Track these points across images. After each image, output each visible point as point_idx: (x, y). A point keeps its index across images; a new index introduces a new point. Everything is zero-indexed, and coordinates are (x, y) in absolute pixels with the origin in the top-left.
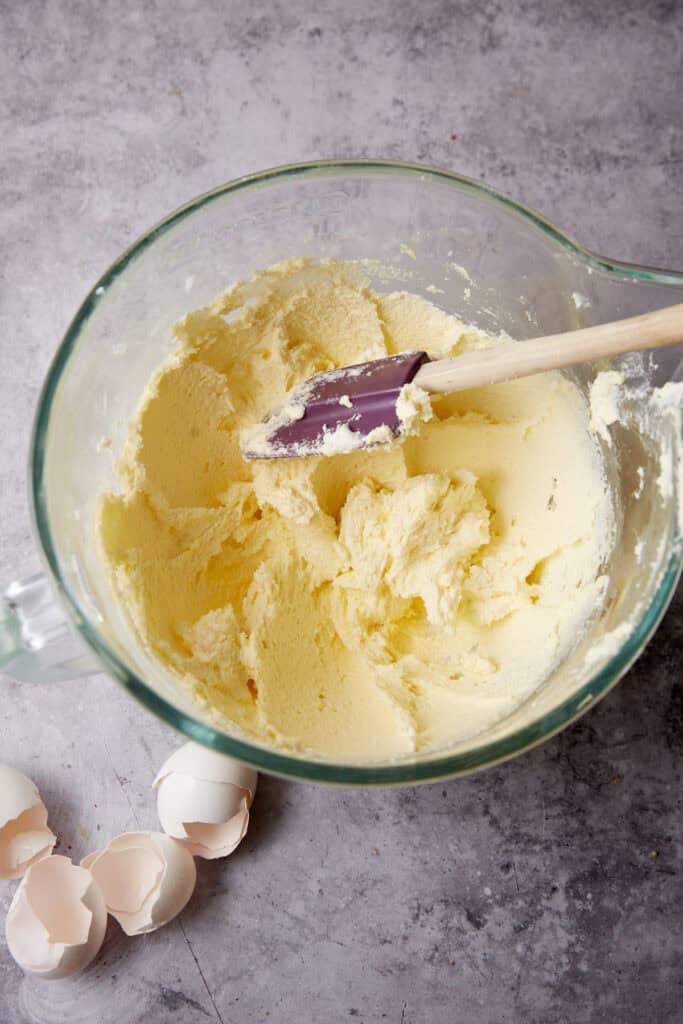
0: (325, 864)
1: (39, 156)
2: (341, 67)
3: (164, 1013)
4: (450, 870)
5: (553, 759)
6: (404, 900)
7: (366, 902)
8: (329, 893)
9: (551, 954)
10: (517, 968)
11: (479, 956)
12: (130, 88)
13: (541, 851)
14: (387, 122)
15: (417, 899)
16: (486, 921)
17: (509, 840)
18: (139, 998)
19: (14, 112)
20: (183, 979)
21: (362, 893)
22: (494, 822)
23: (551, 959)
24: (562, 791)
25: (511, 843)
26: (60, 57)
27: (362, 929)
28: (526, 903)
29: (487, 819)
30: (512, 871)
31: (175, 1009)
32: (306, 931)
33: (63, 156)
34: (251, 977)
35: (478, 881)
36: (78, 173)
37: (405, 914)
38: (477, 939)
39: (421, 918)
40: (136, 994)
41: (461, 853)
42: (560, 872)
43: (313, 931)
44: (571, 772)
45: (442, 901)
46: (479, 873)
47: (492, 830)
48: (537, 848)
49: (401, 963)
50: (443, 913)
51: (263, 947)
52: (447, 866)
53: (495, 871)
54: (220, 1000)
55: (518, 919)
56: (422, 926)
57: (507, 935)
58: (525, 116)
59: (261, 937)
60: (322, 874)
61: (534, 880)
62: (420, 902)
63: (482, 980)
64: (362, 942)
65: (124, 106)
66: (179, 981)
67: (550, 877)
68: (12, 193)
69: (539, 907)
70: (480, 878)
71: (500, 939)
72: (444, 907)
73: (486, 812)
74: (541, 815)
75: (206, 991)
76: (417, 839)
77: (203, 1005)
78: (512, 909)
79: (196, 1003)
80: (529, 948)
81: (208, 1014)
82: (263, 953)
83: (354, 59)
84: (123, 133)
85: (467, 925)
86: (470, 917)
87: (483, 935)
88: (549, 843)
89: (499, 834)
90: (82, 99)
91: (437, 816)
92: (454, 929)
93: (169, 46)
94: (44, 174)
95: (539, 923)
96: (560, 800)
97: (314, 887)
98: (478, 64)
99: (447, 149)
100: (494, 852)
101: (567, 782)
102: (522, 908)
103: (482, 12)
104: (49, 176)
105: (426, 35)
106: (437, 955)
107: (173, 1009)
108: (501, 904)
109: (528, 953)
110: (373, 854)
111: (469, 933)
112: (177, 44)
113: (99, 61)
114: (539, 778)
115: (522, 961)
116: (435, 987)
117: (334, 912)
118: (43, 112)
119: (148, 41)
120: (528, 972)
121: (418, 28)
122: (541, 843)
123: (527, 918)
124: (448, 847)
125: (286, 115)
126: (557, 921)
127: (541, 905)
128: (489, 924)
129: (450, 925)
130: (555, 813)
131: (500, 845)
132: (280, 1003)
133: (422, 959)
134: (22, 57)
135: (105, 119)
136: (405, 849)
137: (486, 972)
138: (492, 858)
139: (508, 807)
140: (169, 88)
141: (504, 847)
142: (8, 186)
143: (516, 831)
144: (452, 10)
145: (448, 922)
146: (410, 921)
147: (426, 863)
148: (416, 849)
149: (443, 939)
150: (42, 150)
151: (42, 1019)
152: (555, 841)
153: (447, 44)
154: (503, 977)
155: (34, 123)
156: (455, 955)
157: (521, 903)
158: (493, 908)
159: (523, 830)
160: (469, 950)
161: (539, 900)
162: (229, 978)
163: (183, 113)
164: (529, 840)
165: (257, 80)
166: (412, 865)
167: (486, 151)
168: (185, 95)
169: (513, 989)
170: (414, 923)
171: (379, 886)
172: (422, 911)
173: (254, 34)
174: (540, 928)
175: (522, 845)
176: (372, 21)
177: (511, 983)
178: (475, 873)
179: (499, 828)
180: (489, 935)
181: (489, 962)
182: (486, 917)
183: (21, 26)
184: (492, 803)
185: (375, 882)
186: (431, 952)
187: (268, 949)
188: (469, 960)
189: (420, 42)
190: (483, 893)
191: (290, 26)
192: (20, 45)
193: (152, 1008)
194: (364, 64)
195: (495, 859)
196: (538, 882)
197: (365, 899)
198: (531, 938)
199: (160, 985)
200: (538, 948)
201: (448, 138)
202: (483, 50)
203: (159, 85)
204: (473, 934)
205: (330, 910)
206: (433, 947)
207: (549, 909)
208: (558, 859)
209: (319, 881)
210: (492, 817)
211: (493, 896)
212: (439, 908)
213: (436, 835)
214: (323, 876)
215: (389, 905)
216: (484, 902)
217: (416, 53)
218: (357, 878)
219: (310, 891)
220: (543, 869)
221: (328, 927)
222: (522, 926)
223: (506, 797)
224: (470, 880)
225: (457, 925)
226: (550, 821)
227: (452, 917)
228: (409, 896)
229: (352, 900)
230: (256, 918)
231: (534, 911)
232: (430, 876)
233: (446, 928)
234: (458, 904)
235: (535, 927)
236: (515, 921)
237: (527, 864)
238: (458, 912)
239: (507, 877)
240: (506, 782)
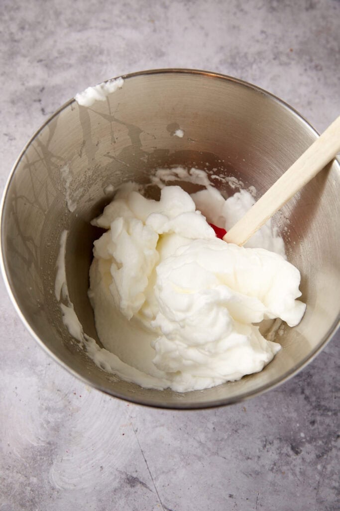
0: (217, 414)
1: (81, 47)
2: (235, 14)
3: (128, 488)
4: (283, 422)
6: (258, 437)
7: (239, 436)
8: (219, 430)
9: (336, 471)
10: (318, 477)
11: (297, 470)
12: (129, 18)
13: (332, 415)
14: (258, 41)
15: (265, 437)
16: (301, 451)
17: (315, 408)
18: (114, 480)
19: (70, 26)
20: (138, 470)
21: (236, 431)
22: (307, 398)
23: (336, 474)
25: (316, 410)
27: (236, 451)
28: (323, 442)
29: (303, 396)
30: (316, 425)
31: (134, 486)
32: (206, 449)
33: (94, 48)
34: (175, 473)
35: (297, 429)
36: (100, 56)
37: (259, 444)
38: (296, 460)
39: (267, 447)
40: (113, 477)
41: (289, 413)
43: (209, 449)
45: (278, 438)
46: (298, 425)
47: (306, 402)
48: (330, 413)
49: (256, 471)
50: (279, 445)
51: (182, 457)
52: (281, 420)
53: (307, 424)
54: (157, 484)
55: (319, 451)
56: (268, 451)
57: (313, 459)
58: (328, 42)
59: (181, 451)
61: (328, 430)
62: (267, 438)
63: (299, 482)
64: (236, 458)
65: (125, 26)
66: (137, 471)
67: (336, 430)
68: (67, 64)
69: (330, 446)
70: (298, 427)
71: (308, 461)
72: (279, 442)
73: (303, 392)
74: (332, 397)
75: (150, 478)
76: (265, 404)
77: (148, 486)
78: (315, 446)
79: (144, 484)
80: (324, 467)
81: (151, 491)
82: (182, 460)
83: (242, 10)
84: (124, 39)
85: (291, 453)
86: (293, 448)
87: (300, 458)
88: (336, 411)
89: (309, 405)
90: (104, 21)
92: (284, 455)
94: (83, 56)
95: (329, 454)
97: (211, 426)
98: (304, 16)
99: (288, 55)
100: (307, 414)
102: (321, 445)
104: (86, 57)
106: (275, 467)
107: (132, 486)
108: (310, 442)
109: (324, 470)
110: (242, 410)
111: (292, 457)
113: (113, 4)
114: (331, 376)
115: (321, 474)
116: (274, 485)
117: (221, 440)
118: (84, 26)
120: (324, 480)
122: (331, 411)
123: (323, 451)
124: (282, 410)
125: (207, 35)
127: (331, 445)
128: (303, 453)
129: (282, 452)
130: (339, 395)
131: (310, 411)
132: (190, 488)
133: (267, 469)
135: (115, 31)
136: (259, 409)
137: (301, 478)
138: (305, 417)
139: (314, 390)
140: (148, 18)
141: (312, 412)
142: (65, 60)
143: (319, 404)
145: (281, 450)
146: (262, 448)
147: (270, 417)
148: (265, 409)
149: (278, 460)
150: (83, 44)
151: (62, 487)
152: (339, 410)
153: (289, 6)
154: (310, 481)
155: (80, 31)
156: (284, 468)
157: (320, 442)
158: (305, 444)
159: (323, 403)
160: (292, 466)
161: (330, 441)
162: (163, 472)
163: (155, 31)
164: (325, 409)
165: (192, 17)
166: (263, 418)
167: (308, 58)
168: (156, 22)
169: (315, 489)
170: (264, 449)
171: (246, 428)
172: (268, 443)
174: (330, 457)
175: (321, 411)
177: (315, 485)
178: (296, 424)
179: (309, 401)
180: (303, 459)
181: (303, 473)
182: (301, 449)
184: (306, 387)
185: (244, 426)
186: (272, 466)
187: (185, 458)
188: (291, 471)
189: (275, 4)
190: (300, 436)
193: (121, 485)
194: (246, 13)
195: (307, 418)
196: (330, 432)
197: (238, 434)
198: (326, 462)
199: (126, 473)
200: (329, 468)
201: (288, 50)
202: (307, 9)
203: (143, 17)
204: (295, 457)
205: (219, 439)
206: (273, 463)
207: (335, 447)
209: (213, 423)
210: (306, 395)
211: (305, 438)
212: (276, 442)
213: (276, 402)
214: (215, 420)
215: (251, 439)
216: (300, 441)
217: (273, 9)
218: (234, 423)
219: (208, 428)
220: (333, 425)
221: (218, 448)
222: (321, 455)
223: (313, 385)
224: (293, 428)
225: (286, 452)
226: (337, 399)
227: (283, 448)
228: (261, 435)
229: (231, 434)
230: (179, 441)
231: (327, 447)
232: (272, 424)
233: (280, 453)
234: (287, 440)
235: (327, 456)
236: (317, 452)
237: (324, 422)
238: (287, 445)
239: (313, 428)
240: (314, 377)
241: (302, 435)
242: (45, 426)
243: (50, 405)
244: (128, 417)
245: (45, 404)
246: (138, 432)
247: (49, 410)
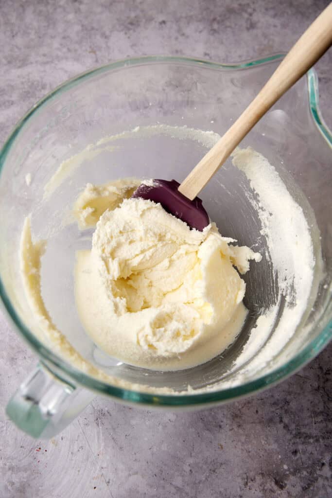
0: (192, 455)
1: (22, 83)
2: (177, 38)
4: (263, 456)
5: (316, 390)
6: (238, 475)
7: (217, 476)
8: (196, 472)
12: (69, 50)
13: (313, 442)
15: (246, 473)
16: (286, 484)
17: (295, 436)
19: (9, 62)
21: (214, 471)
22: (286, 427)
24: (323, 407)
25: (296, 438)
26: (33, 36)
27: (216, 492)
28: (308, 472)
29: (282, 425)
30: (298, 455)
32: (184, 495)
33: (35, 83)
35: (279, 461)
36: (43, 91)
37: (240, 482)
38: (282, 495)
39: (249, 484)
41: (269, 445)
42: (326, 454)
43: (187, 494)
44: (326, 396)
45: (260, 474)
46: (280, 457)
47: (285, 431)
48: (311, 440)
50: (262, 480)
52: (262, 453)
53: (289, 455)
55: (304, 483)
56: (250, 489)
57: (299, 492)
60: (191, 461)
61: (311, 459)
62: (248, 474)
65: (67, 58)
67: (320, 457)
68: (8, 101)
69: (315, 475)
70: (280, 459)
71: (295, 494)
72: (261, 477)
73: (281, 421)
74: (312, 422)
76: (243, 438)
78: (300, 477)
83: (183, 35)
84: (66, 72)
85: (275, 488)
86: (277, 483)
87: (285, 493)
88: (318, 437)
89: (289, 434)
90: (44, 55)
91: (254, 425)
92: (268, 491)
93: (88, 30)
94: (25, 92)
95: (316, 484)
96: (322, 412)
97: (187, 469)
98: (246, 36)
100: (287, 444)
101: (325, 403)
102: (306, 476)
103: (246, 11)
104: (28, 92)
105: (218, 23)
108: (294, 474)
110: (219, 448)
111: (276, 492)
112: (93, 29)
113: (53, 37)
114: (309, 400)
117: (199, 483)
118: (24, 62)
119: (77, 28)
121: (214, 20)
122: (313, 438)
123: (309, 482)
124: (261, 442)
126: (326, 483)
127: (317, 474)
128: (287, 487)
129: (266, 488)
130: (320, 420)
131: (290, 440)
134: (13, 36)
135: (56, 64)
136: (237, 444)
138: (286, 448)
139: (293, 417)
140: (89, 50)
141: (293, 441)
142: (6, 98)
143: (299, 431)
144: (231, 11)
145: (264, 486)
146: (243, 486)
147: (249, 452)
148: (243, 444)
149: (262, 496)
150: (24, 80)
152: (321, 436)
153: (230, 27)
155: (19, 67)
157: (305, 473)
158: (289, 476)
159: (303, 430)
161: (315, 471)
163: (97, 61)
164: (306, 437)
165: (134, 45)
166: (242, 453)
168: (98, 53)
170: (245, 487)
171: (224, 466)
172: (249, 480)
173: (131, 24)
174: (317, 487)
175: (302, 439)
176: (191, 17)
178: (278, 456)
179: (289, 430)
180: (289, 493)
182: (286, 482)
183: (12, 21)
184: (284, 415)
185: (221, 464)
189: (216, 26)
190: (283, 467)
191: (150, 19)
192: (12, 31)
194: (188, 37)
195: (288, 448)
196: (313, 460)
197: (216, 474)
198: (312, 493)
202: (248, 29)
203: (84, 48)
204: (279, 492)
205: (197, 482)
207: (321, 476)
208: (324, 446)
209: (189, 465)
210: (285, 424)
211: (289, 470)
212: (259, 478)
213: (254, 435)
214: (192, 462)
215: (230, 478)
216: (284, 473)
217: (214, 31)
218: (211, 462)
219: (185, 471)
220: (316, 452)
221: (196, 492)
222: (307, 486)
223: (291, 412)
224: (275, 461)
225: (270, 487)
226: (317, 424)
227: (266, 483)
228: (241, 472)
229: (209, 475)
230: (155, 488)
231: (313, 477)
232: (252, 459)
233: (264, 490)
234: (269, 475)
235: (314, 487)
236: (302, 484)
237: (307, 450)
238: (270, 480)
239: (296, 458)
240: (291, 404)
241: (285, 467)
242: (9, 488)
243: (13, 464)
244: (98, 468)
245: (8, 464)
246: (110, 484)
247: (12, 471)
